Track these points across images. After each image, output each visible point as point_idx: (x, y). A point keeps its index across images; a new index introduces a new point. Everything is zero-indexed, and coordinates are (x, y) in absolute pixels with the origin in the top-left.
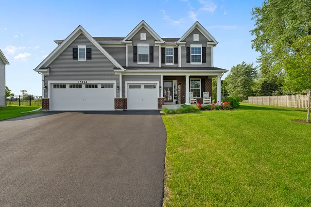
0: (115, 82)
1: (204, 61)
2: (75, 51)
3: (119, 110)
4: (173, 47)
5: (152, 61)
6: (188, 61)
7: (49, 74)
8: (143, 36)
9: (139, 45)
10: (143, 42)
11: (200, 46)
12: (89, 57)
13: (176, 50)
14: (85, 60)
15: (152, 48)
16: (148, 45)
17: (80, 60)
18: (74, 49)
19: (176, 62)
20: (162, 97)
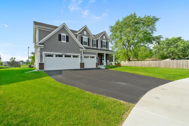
0: (80, 55)
1: (107, 48)
2: (60, 36)
3: (82, 68)
4: (96, 40)
5: (89, 45)
6: (102, 47)
7: (43, 48)
8: (85, 33)
9: (83, 37)
10: (85, 35)
11: (105, 41)
12: (67, 41)
13: (97, 41)
14: (65, 42)
15: (89, 39)
16: (87, 37)
17: (62, 41)
18: (59, 35)
19: (97, 46)
20: (97, 62)
